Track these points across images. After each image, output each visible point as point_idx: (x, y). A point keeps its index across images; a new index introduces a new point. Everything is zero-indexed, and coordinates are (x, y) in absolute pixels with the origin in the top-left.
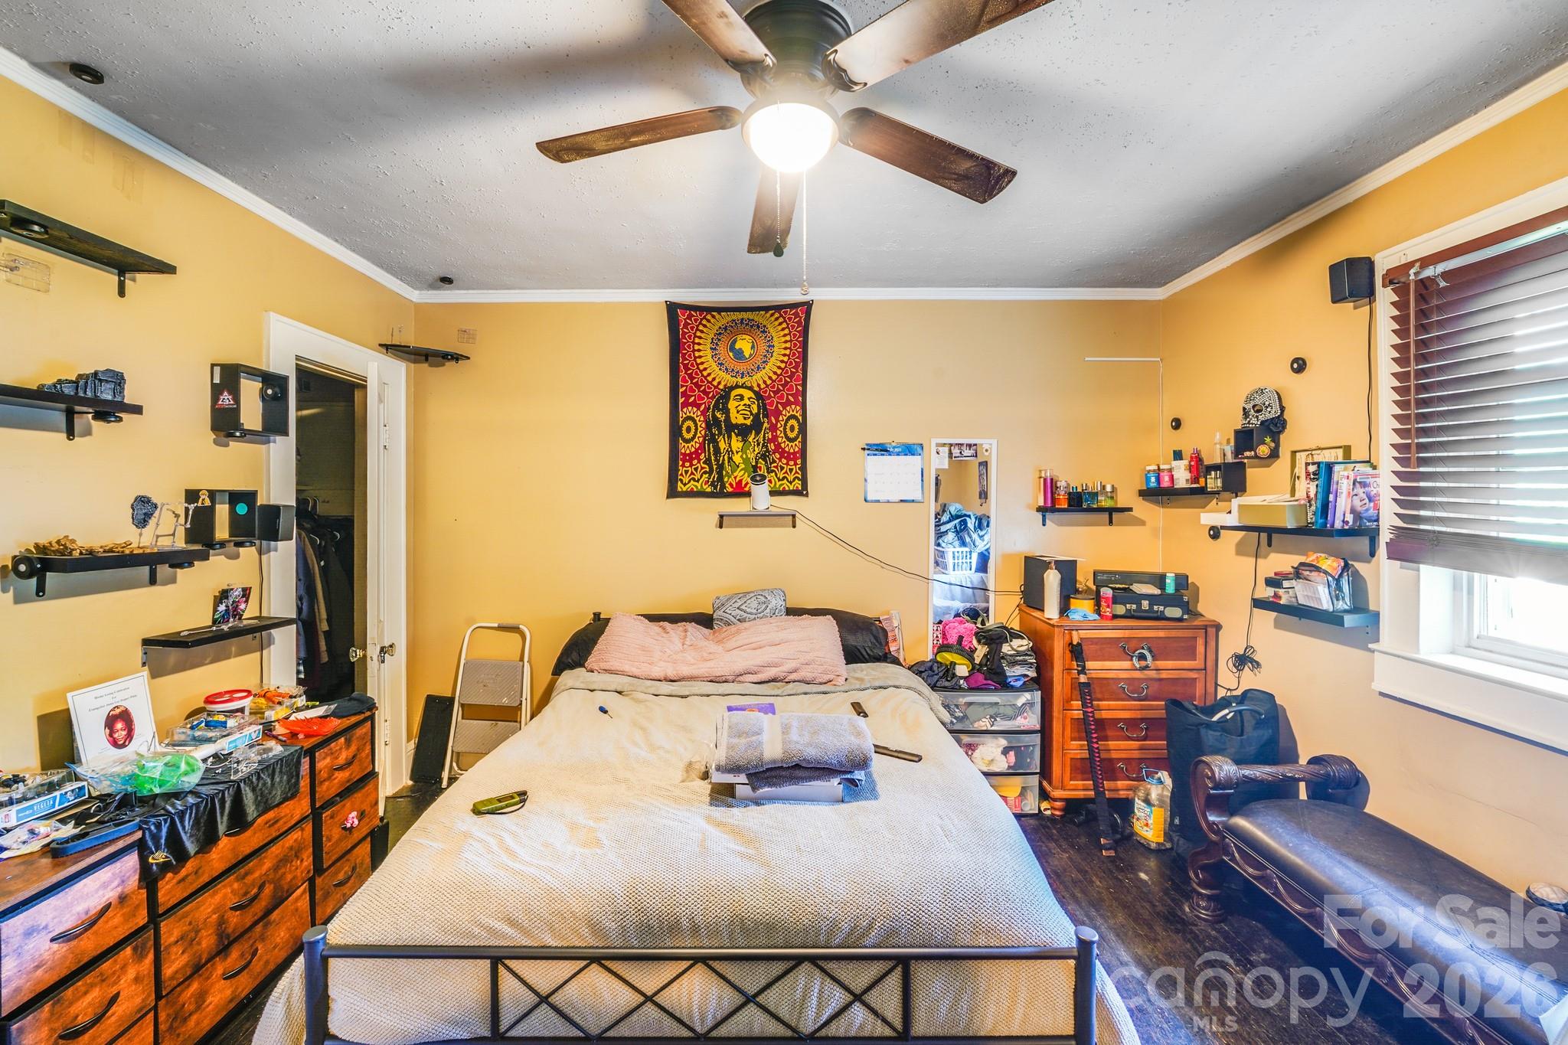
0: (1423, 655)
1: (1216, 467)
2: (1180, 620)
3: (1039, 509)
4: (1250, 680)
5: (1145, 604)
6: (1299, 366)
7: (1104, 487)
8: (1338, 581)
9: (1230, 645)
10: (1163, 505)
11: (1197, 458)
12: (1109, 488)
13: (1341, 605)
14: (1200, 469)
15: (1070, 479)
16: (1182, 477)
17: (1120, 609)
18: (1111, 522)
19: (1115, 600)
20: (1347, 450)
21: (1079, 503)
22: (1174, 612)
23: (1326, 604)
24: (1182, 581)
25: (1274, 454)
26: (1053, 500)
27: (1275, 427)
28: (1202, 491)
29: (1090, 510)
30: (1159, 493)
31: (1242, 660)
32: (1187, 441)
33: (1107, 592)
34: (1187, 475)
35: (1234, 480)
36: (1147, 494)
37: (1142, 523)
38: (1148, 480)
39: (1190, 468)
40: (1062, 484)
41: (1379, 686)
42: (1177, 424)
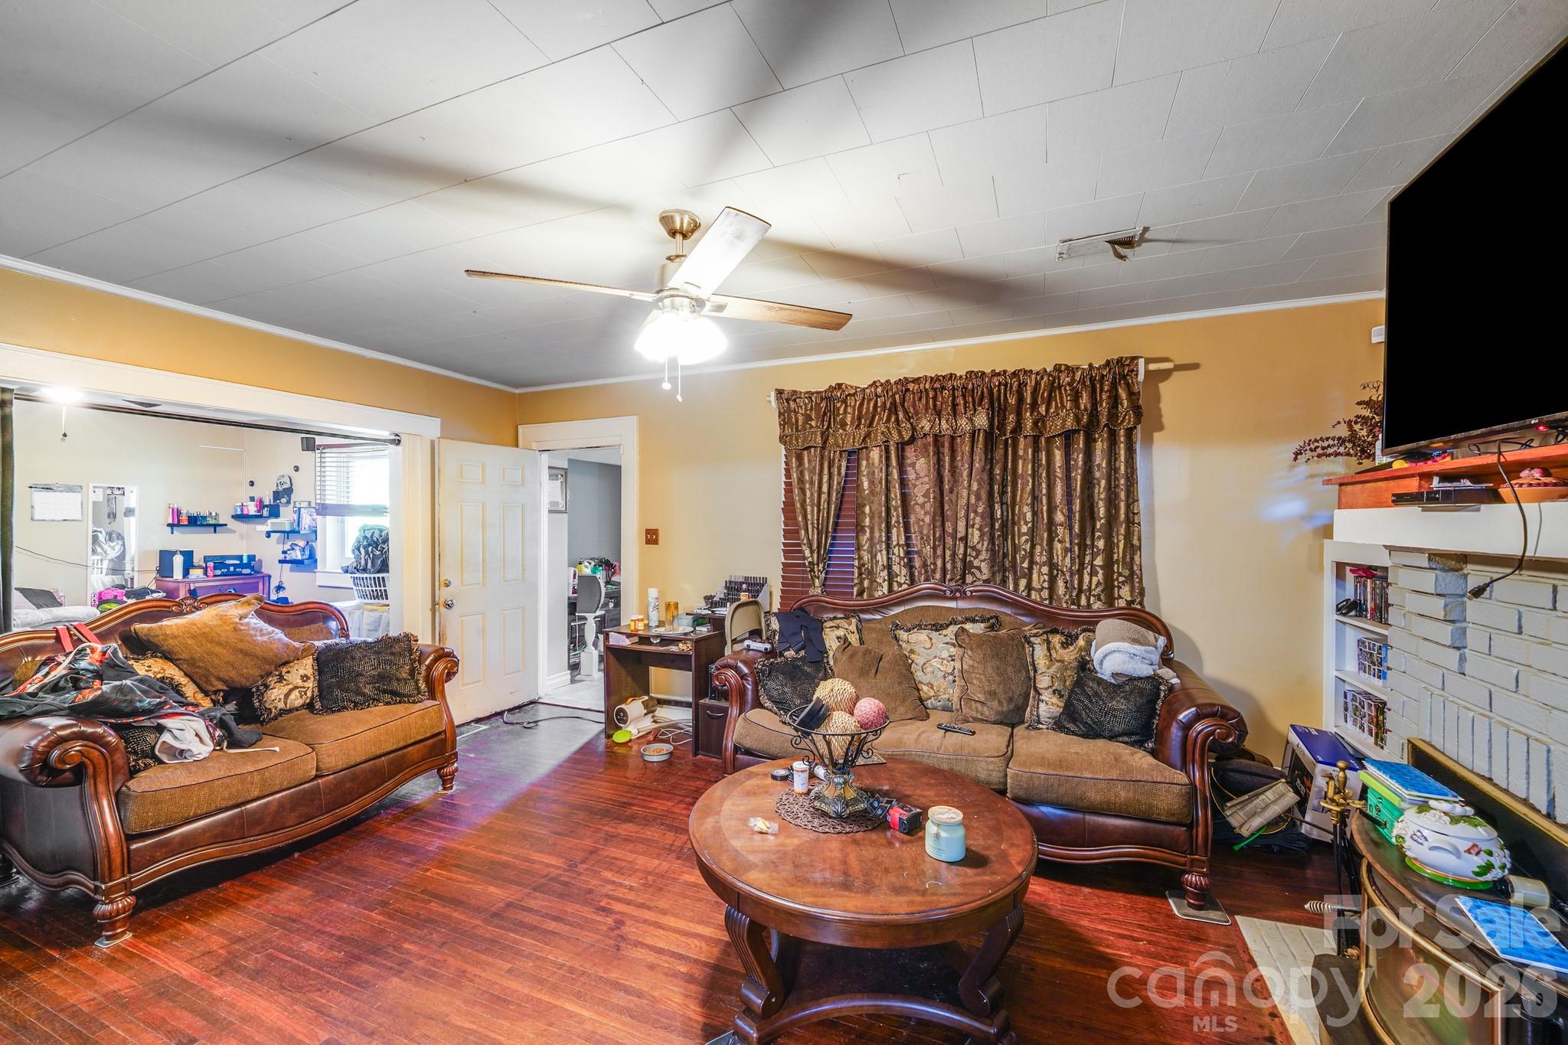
0: (327, 570)
1: (267, 506)
2: (250, 574)
3: (168, 525)
4: (282, 594)
5: (232, 569)
6: (297, 469)
7: (211, 513)
8: (304, 549)
9: (274, 583)
10: (246, 522)
11: (261, 501)
12: (214, 514)
13: (304, 557)
14: (261, 505)
15: (189, 508)
16: (252, 509)
17: (218, 572)
18: (215, 532)
19: (215, 568)
20: (310, 503)
21: (195, 521)
22: (247, 571)
23: (300, 558)
24: (252, 558)
25: (289, 502)
26: (179, 520)
27: (289, 491)
28: (261, 516)
29: (202, 525)
30: (242, 517)
31: (279, 588)
32: (256, 492)
33: (211, 564)
34: (256, 509)
35: (275, 512)
36: (236, 517)
37: (234, 532)
38: (236, 511)
39: (256, 506)
40: (184, 512)
41: (318, 584)
42: (252, 484)
